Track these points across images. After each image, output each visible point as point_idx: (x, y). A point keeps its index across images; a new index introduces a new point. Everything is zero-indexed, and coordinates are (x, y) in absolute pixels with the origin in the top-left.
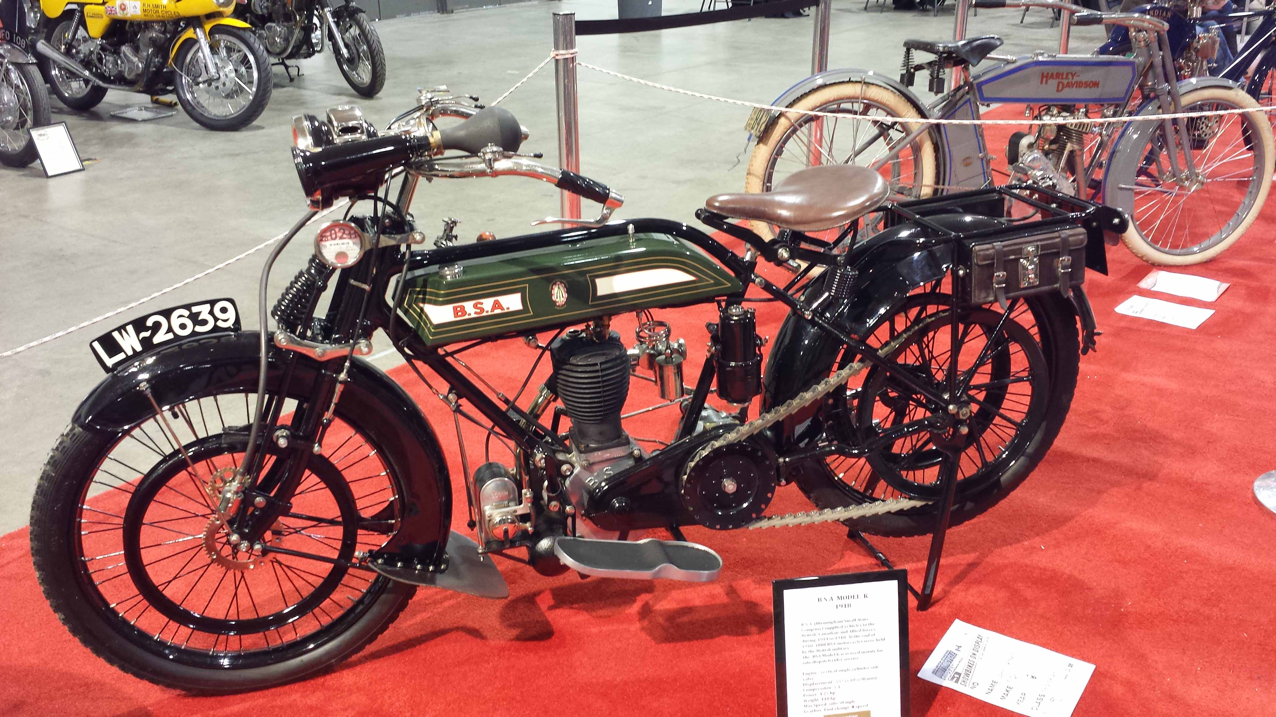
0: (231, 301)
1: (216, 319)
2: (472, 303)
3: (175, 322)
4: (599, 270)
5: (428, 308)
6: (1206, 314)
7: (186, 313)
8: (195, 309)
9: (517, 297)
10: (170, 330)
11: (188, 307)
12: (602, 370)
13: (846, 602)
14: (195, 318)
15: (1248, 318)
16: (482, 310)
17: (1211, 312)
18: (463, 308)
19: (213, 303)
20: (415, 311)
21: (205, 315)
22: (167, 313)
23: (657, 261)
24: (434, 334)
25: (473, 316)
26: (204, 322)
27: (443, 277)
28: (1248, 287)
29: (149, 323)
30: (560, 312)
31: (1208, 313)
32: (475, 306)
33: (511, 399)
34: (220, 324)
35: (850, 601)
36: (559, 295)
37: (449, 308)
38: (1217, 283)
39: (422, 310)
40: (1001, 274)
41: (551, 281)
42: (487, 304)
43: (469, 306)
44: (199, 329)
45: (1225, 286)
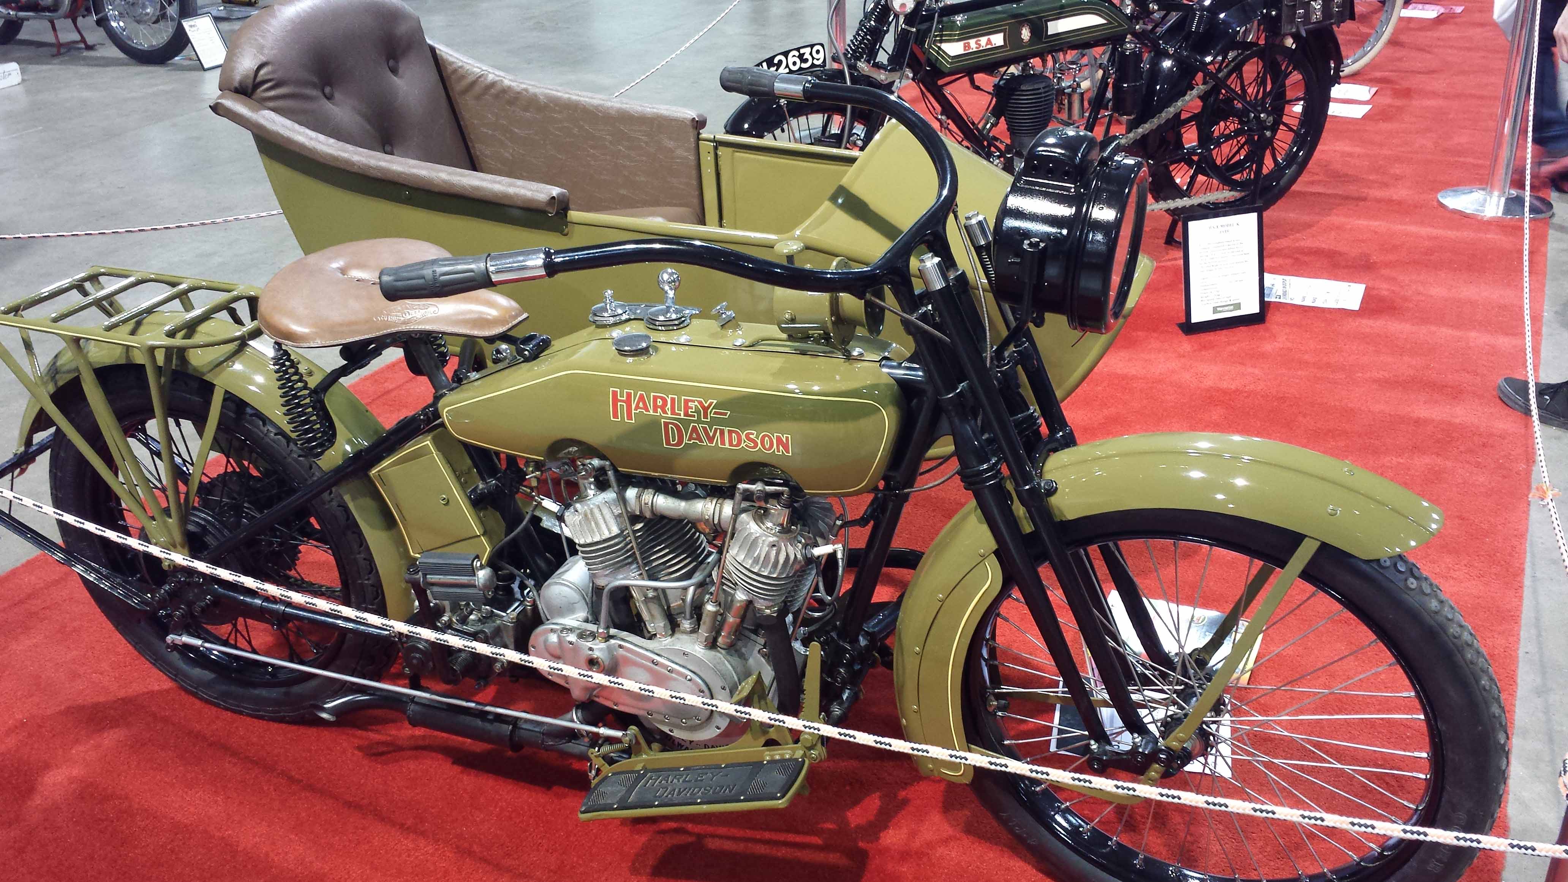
0: (822, 45)
1: (813, 58)
2: (974, 40)
3: (791, 60)
4: (1051, 15)
5: (945, 46)
6: (1367, 108)
7: (797, 54)
8: (802, 51)
9: (1001, 35)
10: (787, 66)
11: (798, 49)
12: (1045, 92)
13: (1226, 228)
14: (801, 56)
15: (1400, 109)
16: (980, 45)
17: (1370, 107)
18: (969, 43)
19: (812, 46)
20: (933, 49)
21: (807, 56)
22: (786, 54)
23: (1084, 9)
24: (951, 63)
25: (975, 50)
26: (806, 61)
27: (954, 22)
28: (1393, 89)
29: (776, 61)
30: (1024, 47)
31: (1368, 107)
32: (976, 43)
33: (976, 122)
34: (816, 62)
35: (1229, 228)
36: (1026, 34)
37: (961, 44)
38: (1367, 88)
39: (939, 48)
40: (1301, 11)
41: (1021, 24)
42: (983, 40)
43: (972, 42)
44: (804, 66)
45: (1374, 90)
